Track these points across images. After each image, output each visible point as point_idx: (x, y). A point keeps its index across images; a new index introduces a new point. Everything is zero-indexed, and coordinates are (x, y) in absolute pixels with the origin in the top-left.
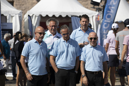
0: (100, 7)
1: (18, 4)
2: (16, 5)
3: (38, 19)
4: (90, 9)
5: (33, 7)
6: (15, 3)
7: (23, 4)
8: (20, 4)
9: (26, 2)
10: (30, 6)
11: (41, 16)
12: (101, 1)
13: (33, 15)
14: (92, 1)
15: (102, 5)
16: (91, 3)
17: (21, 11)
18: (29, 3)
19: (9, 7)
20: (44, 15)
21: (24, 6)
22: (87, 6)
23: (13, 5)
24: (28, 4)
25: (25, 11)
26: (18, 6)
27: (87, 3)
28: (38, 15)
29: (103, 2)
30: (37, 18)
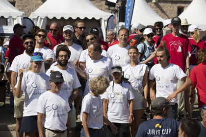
0: (116, 8)
1: (20, 5)
2: (18, 6)
3: (43, 22)
4: (104, 11)
5: (37, 8)
6: (16, 4)
7: (25, 5)
8: (22, 5)
9: (30, 3)
10: (34, 7)
11: (47, 18)
12: (117, 2)
13: (38, 17)
14: (107, 2)
15: (119, 6)
16: (106, 4)
17: (24, 12)
18: (33, 3)
19: (10, 8)
20: (51, 17)
21: (27, 7)
22: (101, 8)
23: (14, 5)
24: (31, 5)
25: (29, 13)
26: (21, 8)
27: (100, 4)
28: (44, 18)
29: (119, 2)
30: (42, 20)
